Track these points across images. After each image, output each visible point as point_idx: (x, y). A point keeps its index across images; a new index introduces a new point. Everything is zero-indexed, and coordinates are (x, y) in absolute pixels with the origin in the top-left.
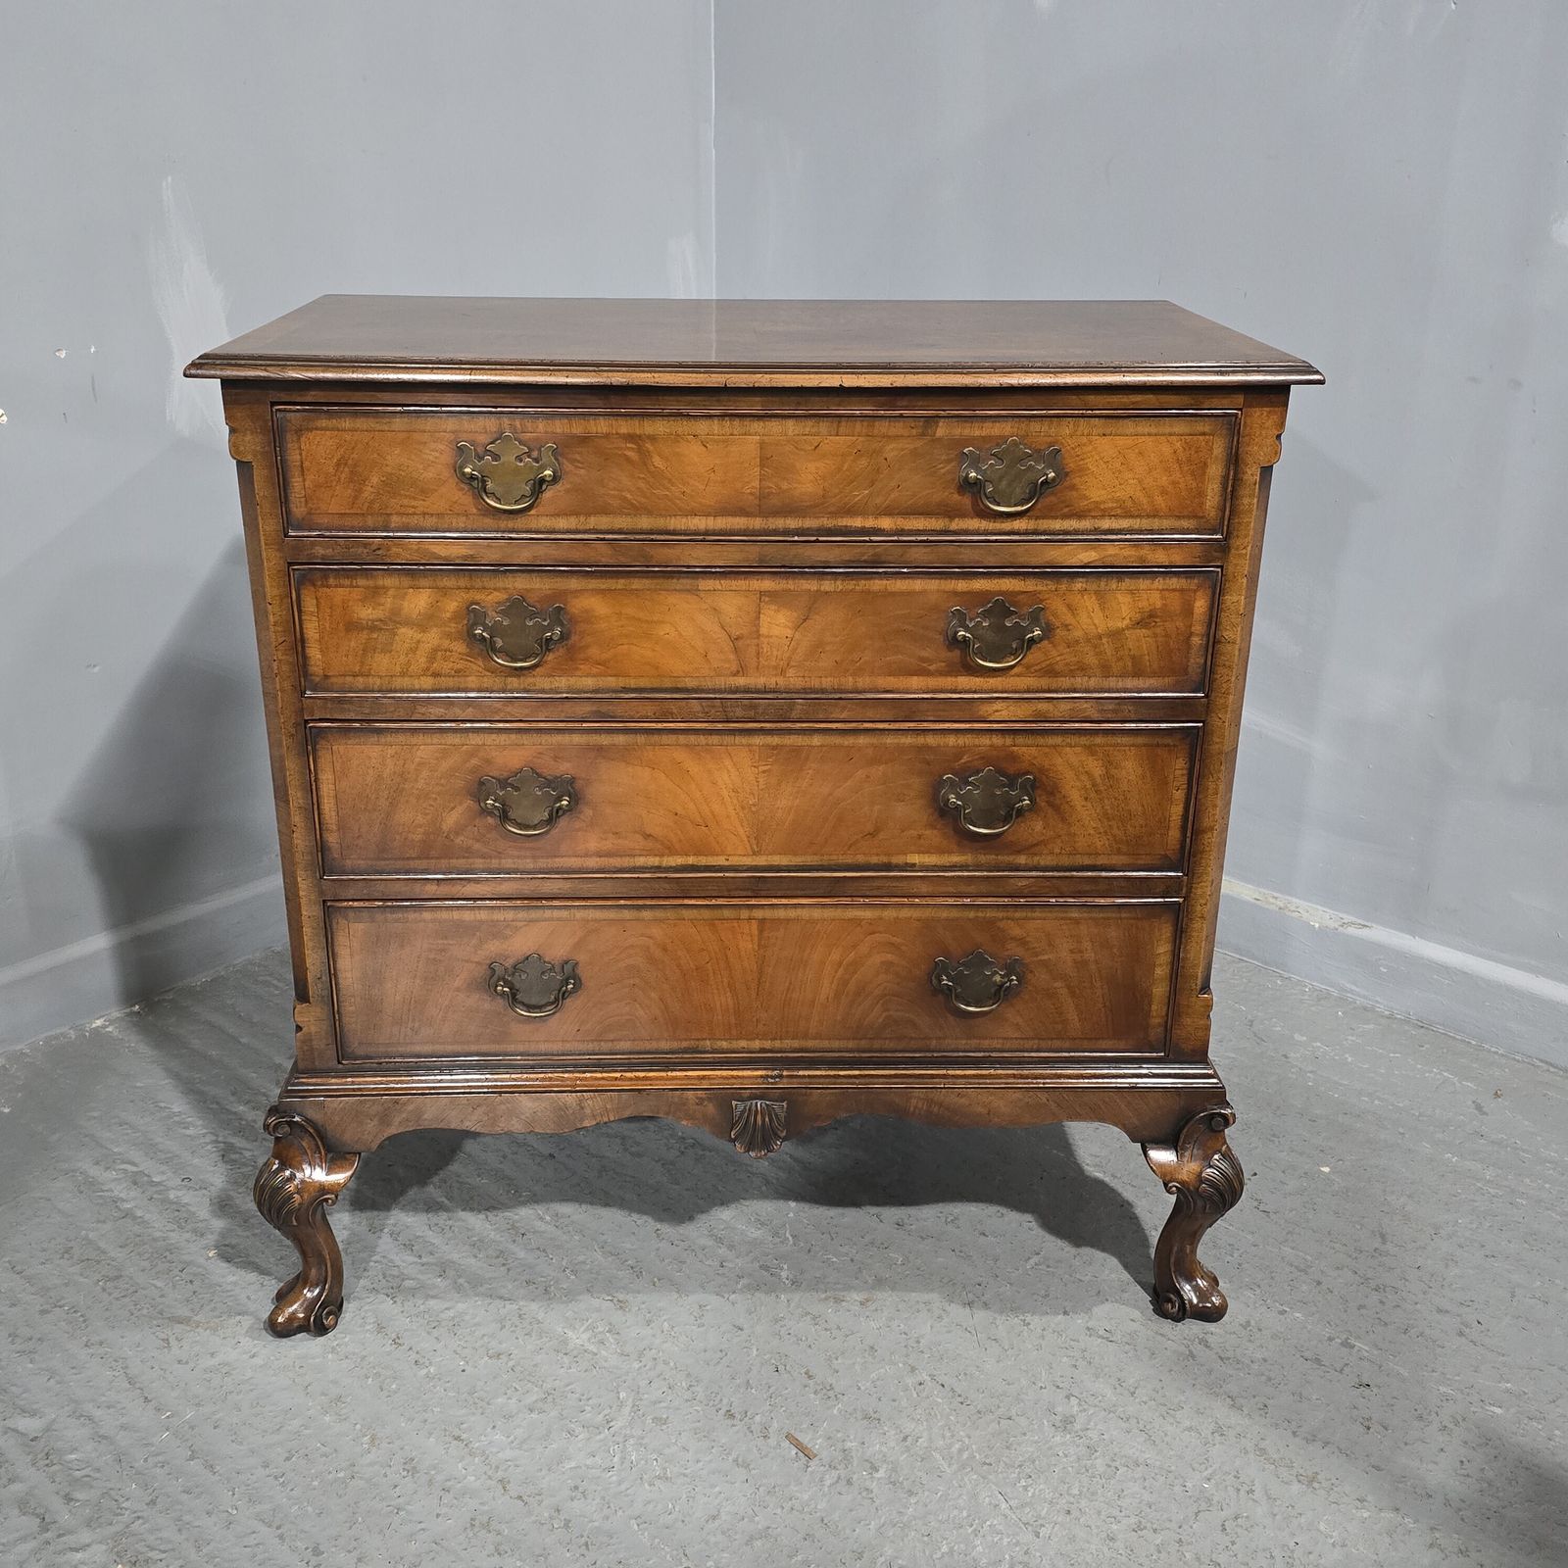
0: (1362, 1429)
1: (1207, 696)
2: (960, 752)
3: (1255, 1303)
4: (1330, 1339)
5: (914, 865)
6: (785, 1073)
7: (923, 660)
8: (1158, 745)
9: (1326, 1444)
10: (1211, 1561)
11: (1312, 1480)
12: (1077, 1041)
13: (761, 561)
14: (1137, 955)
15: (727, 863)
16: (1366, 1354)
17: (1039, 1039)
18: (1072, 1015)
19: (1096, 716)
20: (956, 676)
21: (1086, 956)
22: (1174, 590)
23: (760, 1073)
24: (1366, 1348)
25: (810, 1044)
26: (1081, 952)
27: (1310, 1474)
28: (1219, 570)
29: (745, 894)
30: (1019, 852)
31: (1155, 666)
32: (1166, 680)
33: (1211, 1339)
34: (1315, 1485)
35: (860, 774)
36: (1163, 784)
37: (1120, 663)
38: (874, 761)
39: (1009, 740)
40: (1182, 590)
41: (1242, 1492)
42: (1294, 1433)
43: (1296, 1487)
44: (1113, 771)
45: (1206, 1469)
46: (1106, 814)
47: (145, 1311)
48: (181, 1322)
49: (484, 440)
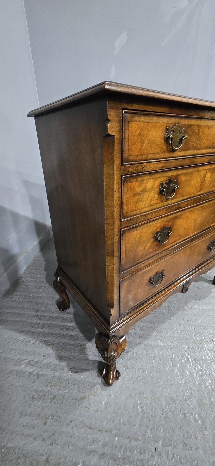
13: (209, 161)
47: (72, 402)
48: (84, 399)
49: (172, 126)
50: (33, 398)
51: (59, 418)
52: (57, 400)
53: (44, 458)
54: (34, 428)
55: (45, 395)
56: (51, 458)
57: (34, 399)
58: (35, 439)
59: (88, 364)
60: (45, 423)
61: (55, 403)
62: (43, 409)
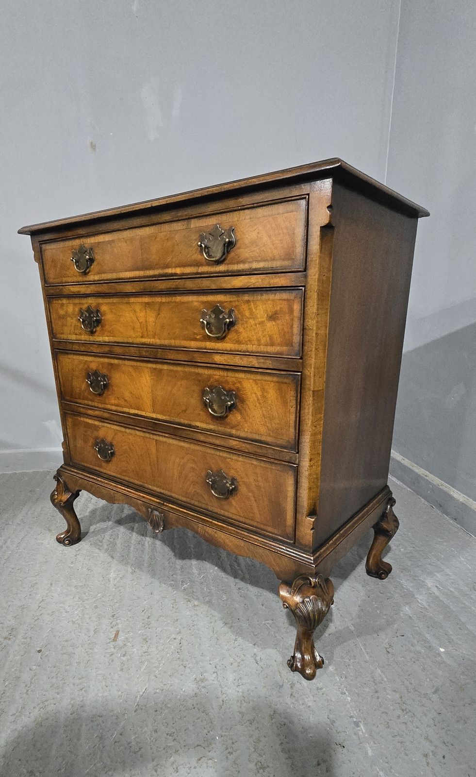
0: (315, 763)
1: (301, 358)
2: (209, 377)
3: (336, 683)
4: (351, 717)
5: (198, 427)
6: (165, 504)
7: (195, 334)
8: (282, 383)
9: (289, 758)
10: (177, 768)
11: (263, 768)
12: (259, 524)
13: (144, 289)
14: (279, 489)
15: (145, 415)
16: (360, 733)
17: (245, 518)
18: (256, 511)
19: (257, 365)
20: (206, 342)
21: (260, 484)
22: (284, 300)
23: (158, 501)
24: (364, 731)
25: (173, 495)
26: (257, 481)
27: (265, 765)
28: (303, 288)
29: (150, 428)
30: (232, 428)
31: (279, 340)
32: (284, 348)
33: (298, 685)
34: (261, 771)
35: (179, 383)
36: (285, 403)
37: (264, 338)
38: (183, 378)
39: (225, 374)
40: (287, 300)
41: (228, 751)
42: (282, 743)
43: (252, 766)
44: (265, 394)
45: (226, 732)
46: (264, 415)
49: (77, 248)
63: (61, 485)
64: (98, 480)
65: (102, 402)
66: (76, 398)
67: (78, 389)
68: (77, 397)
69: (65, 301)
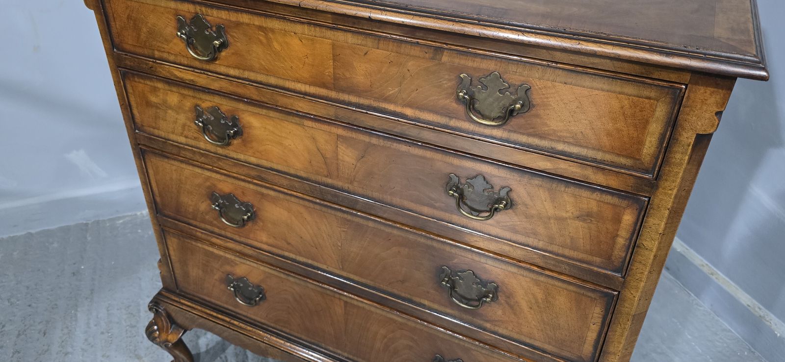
1: (624, 277)
2: (454, 255)
5: (425, 305)
8: (584, 295)
13: (336, 117)
15: (327, 269)
19: (542, 265)
22: (608, 203)
28: (647, 199)
31: (587, 247)
32: (595, 258)
36: (583, 317)
38: (403, 245)
39: (483, 259)
40: (614, 205)
44: (551, 300)
46: (543, 321)
47: (131, 347)
48: (138, 359)
49: (189, 16)
50: (128, 307)
51: (111, 343)
52: (130, 331)
53: (70, 350)
54: (96, 325)
55: (134, 316)
56: (70, 356)
57: (127, 309)
58: (86, 332)
59: (191, 341)
60: (102, 333)
61: (127, 331)
62: (118, 323)
63: (163, 319)
64: (233, 324)
65: (241, 234)
66: (189, 218)
67: (191, 207)
68: (190, 216)
69: (160, 85)
